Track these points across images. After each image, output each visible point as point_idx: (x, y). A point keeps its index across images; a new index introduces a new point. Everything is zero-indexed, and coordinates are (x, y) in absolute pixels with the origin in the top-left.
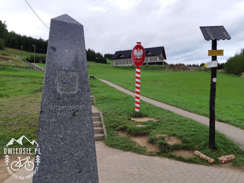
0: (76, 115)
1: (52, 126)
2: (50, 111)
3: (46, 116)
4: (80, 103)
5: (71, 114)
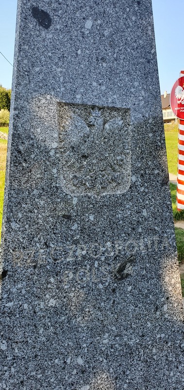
0: (128, 275)
1: (46, 327)
3: (24, 292)
4: (140, 230)
5: (110, 272)
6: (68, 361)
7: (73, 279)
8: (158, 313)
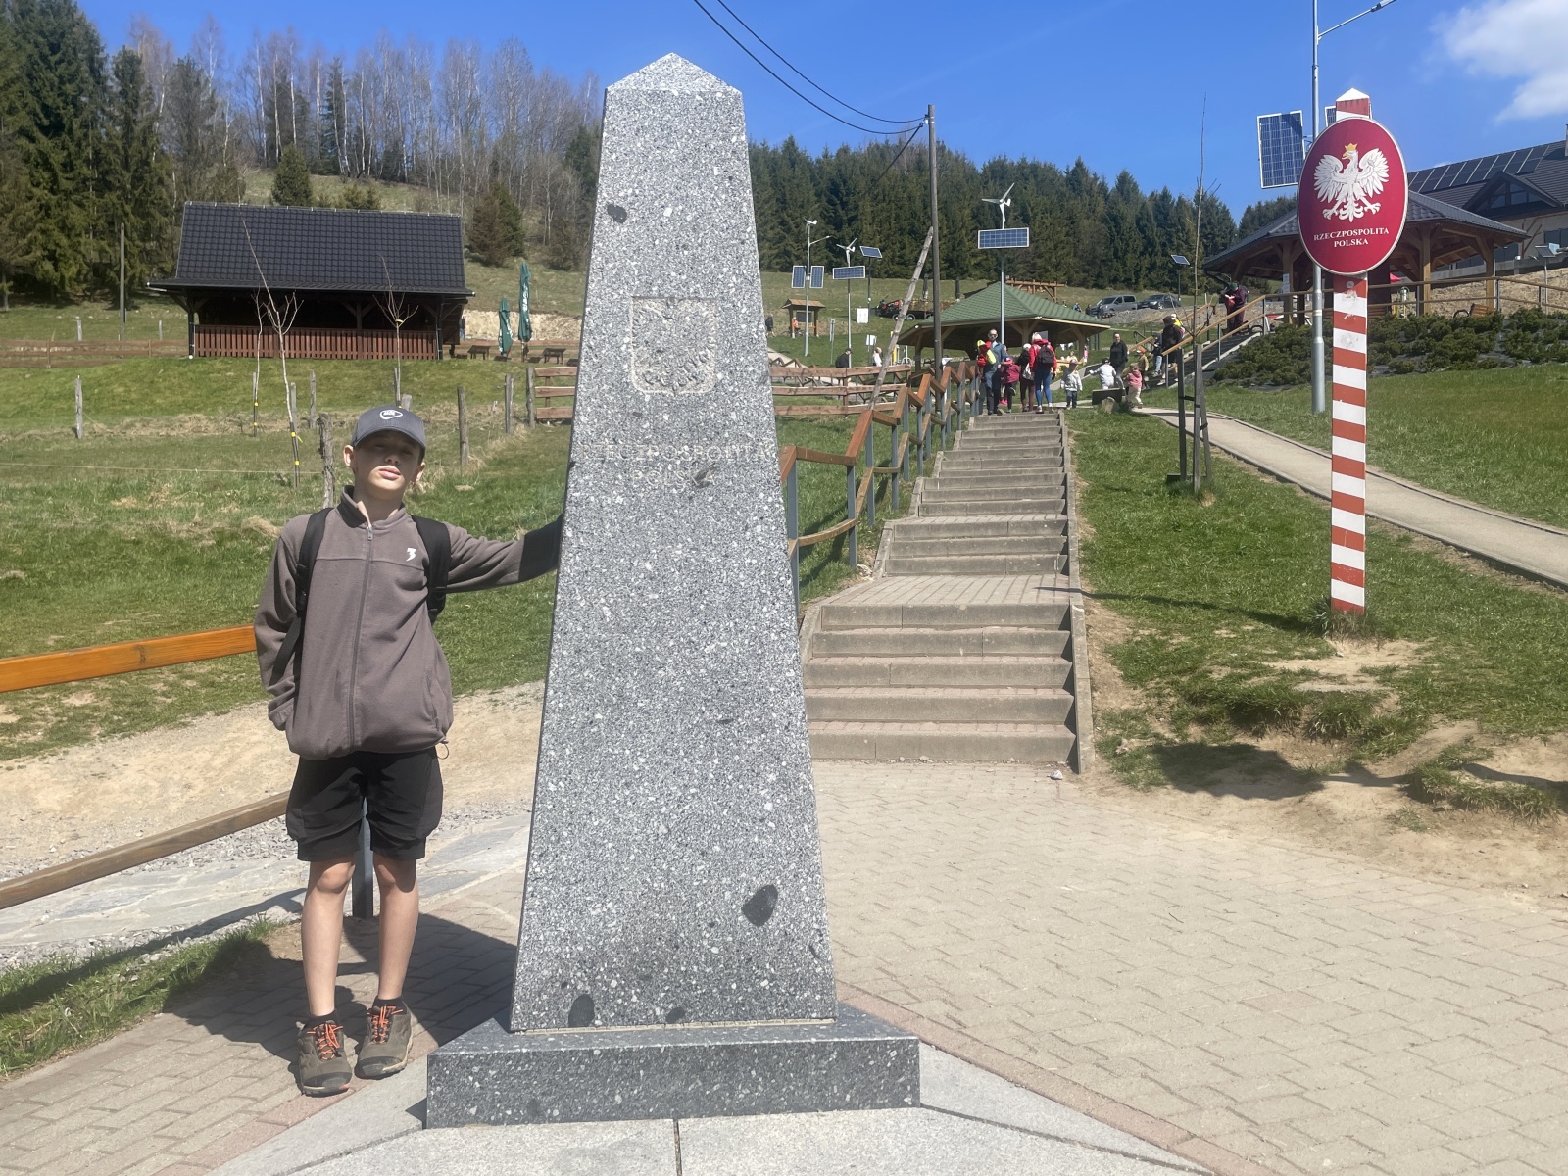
0: (708, 484)
1: (612, 524)
2: (603, 462)
3: (591, 484)
4: (727, 435)
5: (686, 478)
6: (635, 564)
7: (643, 479)
8: (748, 534)
